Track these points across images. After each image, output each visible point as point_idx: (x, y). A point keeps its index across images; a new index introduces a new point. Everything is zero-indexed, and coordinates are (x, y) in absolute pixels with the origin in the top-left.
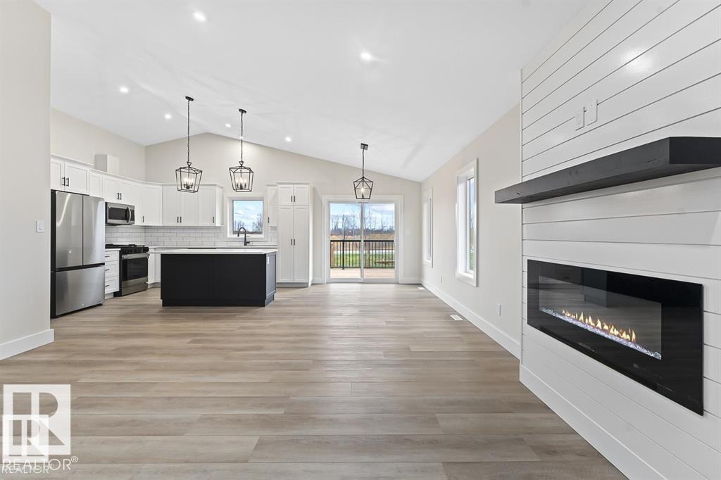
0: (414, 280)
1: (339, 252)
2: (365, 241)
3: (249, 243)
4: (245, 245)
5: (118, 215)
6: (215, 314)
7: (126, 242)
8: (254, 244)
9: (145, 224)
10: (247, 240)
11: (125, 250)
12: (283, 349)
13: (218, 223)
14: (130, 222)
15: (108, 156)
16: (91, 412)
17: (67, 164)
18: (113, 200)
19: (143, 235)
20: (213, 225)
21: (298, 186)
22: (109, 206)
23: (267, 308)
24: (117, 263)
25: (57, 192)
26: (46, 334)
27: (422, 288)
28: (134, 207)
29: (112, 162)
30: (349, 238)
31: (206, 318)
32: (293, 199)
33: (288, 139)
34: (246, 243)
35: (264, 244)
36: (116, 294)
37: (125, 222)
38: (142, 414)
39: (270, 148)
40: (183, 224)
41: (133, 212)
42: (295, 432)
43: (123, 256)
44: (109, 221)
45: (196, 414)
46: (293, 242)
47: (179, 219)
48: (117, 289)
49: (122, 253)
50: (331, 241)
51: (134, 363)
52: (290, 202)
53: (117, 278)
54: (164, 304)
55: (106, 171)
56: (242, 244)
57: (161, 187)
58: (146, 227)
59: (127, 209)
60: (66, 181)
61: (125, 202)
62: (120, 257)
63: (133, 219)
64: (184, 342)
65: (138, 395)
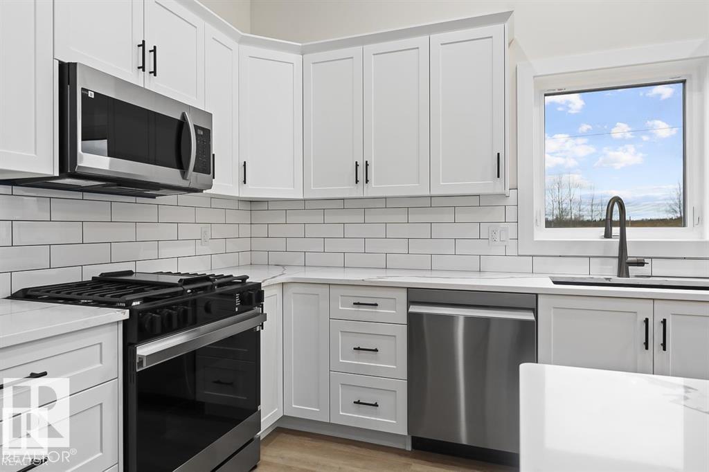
4: (623, 271)
14: (194, 178)
40: (375, 189)
41: (205, 136)
49: (135, 332)
56: (609, 270)
57: (296, 58)
59: (182, 124)
63: (206, 165)
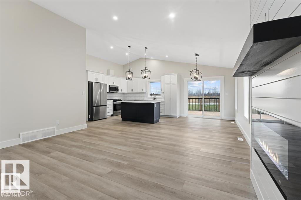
0: (230, 118)
1: (198, 104)
2: (204, 98)
3: (155, 99)
4: (154, 100)
5: (114, 89)
6: (134, 125)
7: (115, 98)
8: (157, 99)
9: (122, 92)
10: (155, 98)
11: (115, 101)
12: (146, 141)
13: (144, 92)
15: (111, 70)
16: (78, 149)
17: (97, 74)
18: (112, 84)
19: (122, 96)
20: (142, 92)
21: (167, 75)
22: (110, 86)
23: (154, 125)
24: (112, 105)
25: (93, 83)
26: (85, 125)
27: (233, 123)
28: (118, 86)
29: (112, 72)
30: (213, 97)
31: (131, 126)
32: (171, 81)
33: (167, 56)
34: (154, 99)
35: (161, 99)
36: (112, 115)
37: (115, 91)
38: (89, 153)
39: (163, 61)
40: (133, 92)
41: (118, 88)
42: (124, 172)
43: (114, 103)
44: (110, 91)
45: (102, 157)
46: (171, 99)
47: (132, 90)
48: (112, 114)
49: (114, 102)
50: (189, 98)
51: (100, 138)
52: (169, 82)
53: (112, 110)
54: (122, 120)
55: (110, 75)
56: (153, 99)
58: (123, 93)
59: (116, 87)
60: (96, 79)
61: (115, 85)
62: (113, 103)
63: (118, 90)
64: (118, 133)
65: (92, 147)
